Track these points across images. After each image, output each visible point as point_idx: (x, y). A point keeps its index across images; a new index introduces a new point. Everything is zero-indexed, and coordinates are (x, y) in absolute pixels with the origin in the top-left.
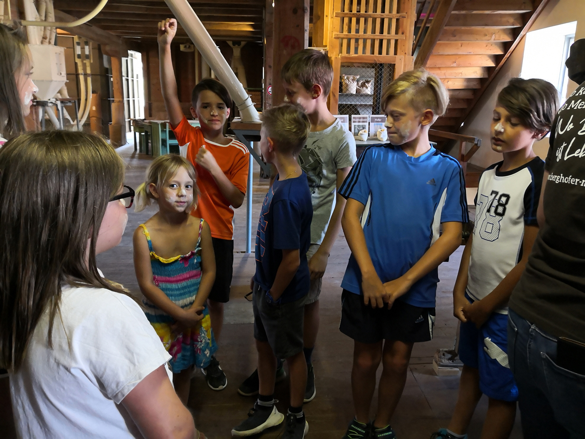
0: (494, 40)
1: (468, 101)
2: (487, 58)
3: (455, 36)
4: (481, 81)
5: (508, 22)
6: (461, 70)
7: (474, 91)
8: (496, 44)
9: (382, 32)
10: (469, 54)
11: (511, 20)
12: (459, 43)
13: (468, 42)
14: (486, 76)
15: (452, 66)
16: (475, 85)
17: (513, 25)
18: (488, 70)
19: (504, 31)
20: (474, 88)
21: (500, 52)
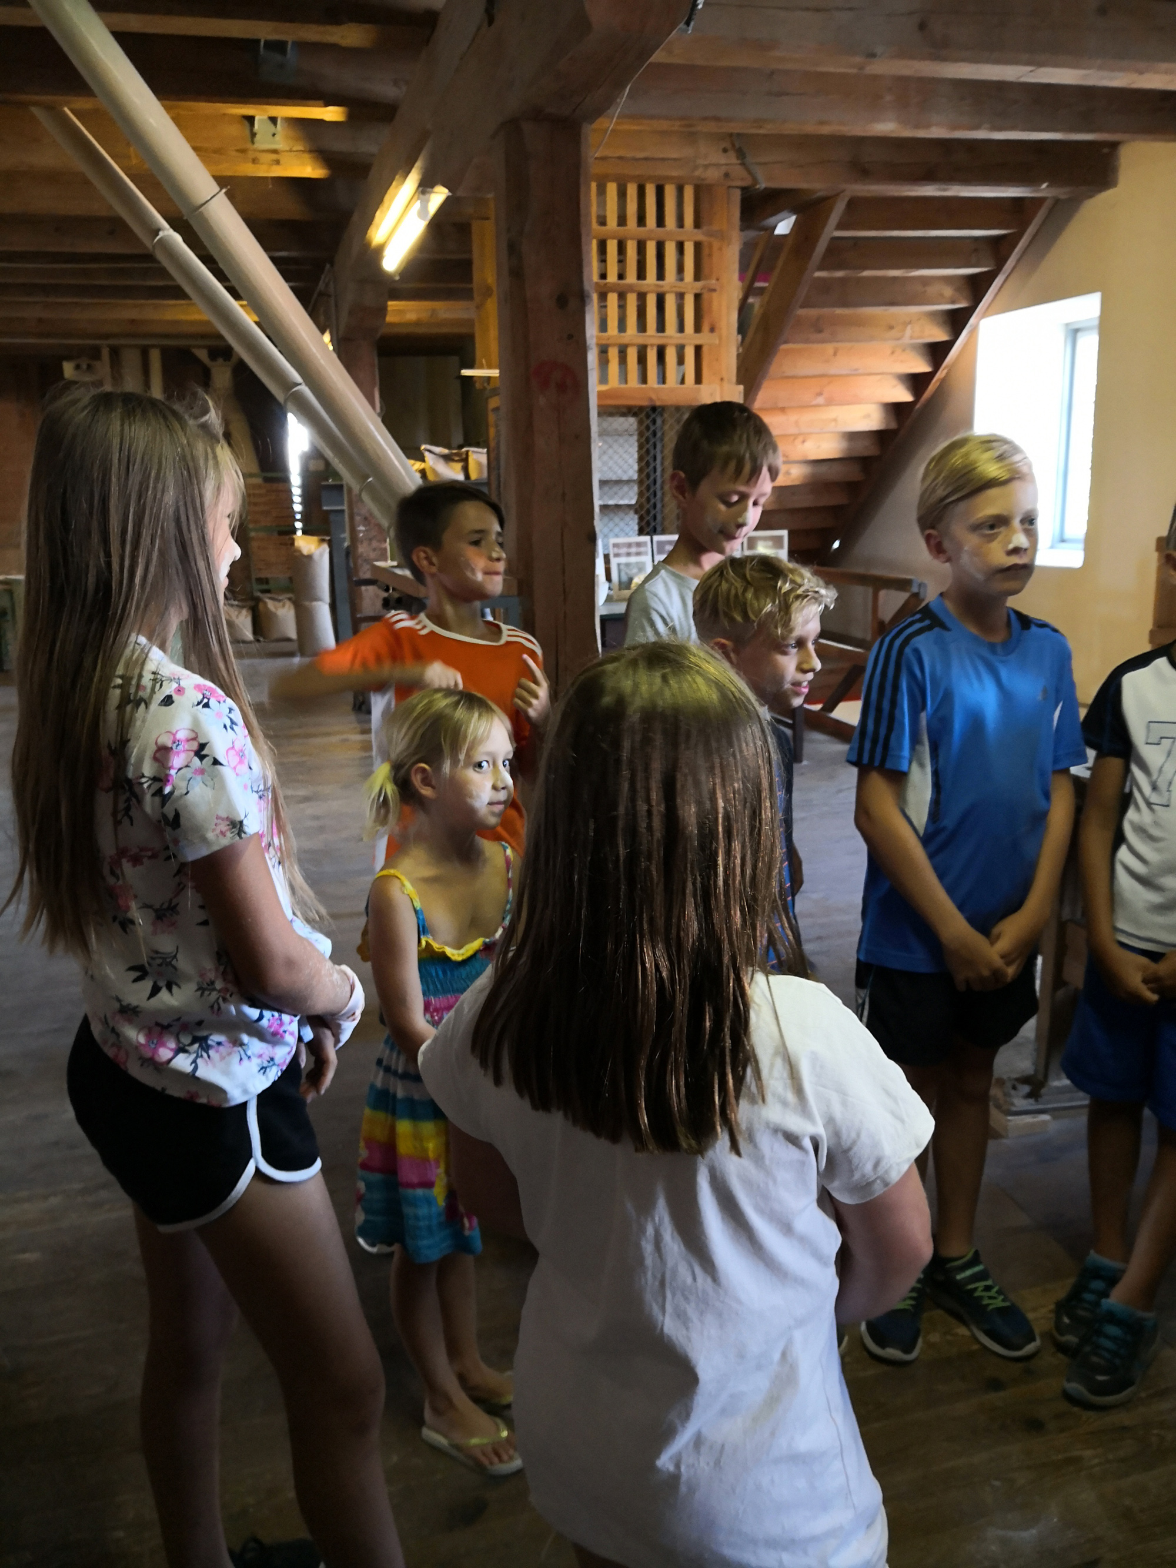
0: (912, 338)
1: (851, 487)
2: (895, 382)
3: (820, 331)
4: (880, 436)
5: (942, 295)
6: (834, 412)
7: (863, 462)
8: (915, 347)
9: (661, 327)
10: (853, 373)
11: (948, 291)
12: (830, 348)
13: (848, 345)
14: (893, 426)
15: (814, 403)
16: (866, 449)
17: (953, 302)
18: (896, 410)
19: (933, 315)
20: (866, 454)
21: (922, 367)
